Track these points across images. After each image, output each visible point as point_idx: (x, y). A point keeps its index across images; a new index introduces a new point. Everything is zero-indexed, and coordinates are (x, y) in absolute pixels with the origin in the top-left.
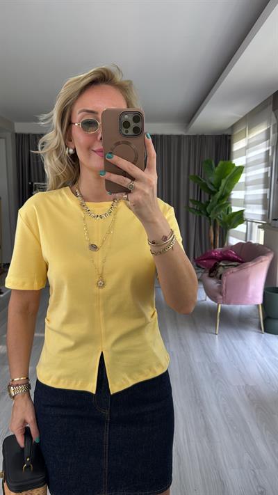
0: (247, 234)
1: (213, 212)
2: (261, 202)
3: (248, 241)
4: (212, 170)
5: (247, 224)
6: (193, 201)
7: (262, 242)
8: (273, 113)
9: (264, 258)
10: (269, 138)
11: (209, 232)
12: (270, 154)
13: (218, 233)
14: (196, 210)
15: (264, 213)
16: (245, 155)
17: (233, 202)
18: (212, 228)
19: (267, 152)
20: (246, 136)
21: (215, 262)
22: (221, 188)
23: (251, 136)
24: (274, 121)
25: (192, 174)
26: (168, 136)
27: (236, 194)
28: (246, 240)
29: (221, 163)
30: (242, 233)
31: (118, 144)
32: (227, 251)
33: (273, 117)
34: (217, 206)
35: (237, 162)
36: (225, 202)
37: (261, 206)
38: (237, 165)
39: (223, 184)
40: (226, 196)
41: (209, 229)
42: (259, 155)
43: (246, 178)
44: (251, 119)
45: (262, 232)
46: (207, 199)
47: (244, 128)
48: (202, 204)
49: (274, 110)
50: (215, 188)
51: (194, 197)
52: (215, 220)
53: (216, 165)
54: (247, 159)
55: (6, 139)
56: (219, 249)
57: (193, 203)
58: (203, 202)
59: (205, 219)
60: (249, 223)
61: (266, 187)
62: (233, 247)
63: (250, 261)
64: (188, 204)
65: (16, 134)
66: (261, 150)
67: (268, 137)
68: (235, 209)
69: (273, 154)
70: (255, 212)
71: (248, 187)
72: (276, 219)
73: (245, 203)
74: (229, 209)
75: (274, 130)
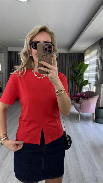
1: (77, 80)
2: (95, 77)
3: (90, 90)
4: (77, 65)
5: (89, 85)
6: (70, 76)
7: (94, 91)
9: (96, 97)
12: (98, 60)
13: (79, 88)
14: (71, 79)
15: (96, 81)
16: (89, 60)
17: (84, 77)
19: (97, 59)
20: (89, 54)
21: (78, 98)
22: (80, 72)
23: (91, 54)
24: (100, 49)
25: (70, 67)
27: (86, 74)
30: (88, 88)
31: (43, 56)
32: (82, 94)
33: (100, 48)
34: (79, 78)
35: (86, 63)
36: (81, 77)
37: (95, 78)
38: (86, 64)
39: (81, 70)
40: (82, 75)
41: (76, 86)
43: (89, 68)
44: (92, 48)
45: (95, 88)
46: (75, 76)
47: (89, 51)
48: (73, 77)
49: (100, 45)
50: (78, 72)
51: (71, 75)
52: (78, 83)
53: (79, 64)
54: (90, 62)
55: (5, 53)
56: (79, 93)
57: (71, 77)
58: (74, 76)
59: (74, 82)
61: (96, 72)
62: (84, 93)
63: (91, 97)
64: (68, 77)
65: (8, 51)
66: (95, 59)
67: (97, 54)
68: (85, 79)
69: (99, 60)
70: (92, 81)
71: (90, 72)
72: (100, 83)
73: (89, 77)
74: (83, 79)
75: (100, 52)
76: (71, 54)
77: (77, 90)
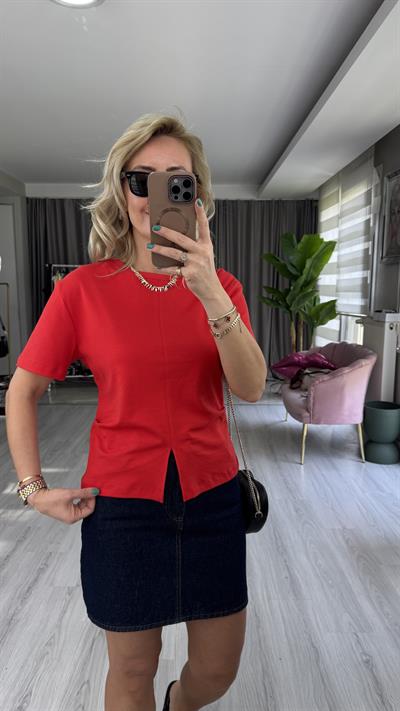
0: (340, 331)
1: (294, 302)
2: (359, 288)
3: (342, 341)
4: (294, 246)
5: (341, 319)
6: (267, 288)
7: (360, 342)
8: (375, 171)
9: (364, 362)
10: (370, 203)
11: (290, 331)
12: (371, 224)
13: (301, 332)
14: (272, 300)
15: (363, 304)
16: (338, 226)
17: (320, 289)
18: (293, 324)
19: (368, 221)
20: (338, 201)
21: (298, 369)
22: (305, 271)
23: (345, 201)
24: (376, 180)
25: (265, 252)
26: (233, 202)
27: (325, 280)
28: (339, 340)
29: (305, 238)
30: (334, 331)
31: (166, 211)
32: (314, 354)
33: (375, 176)
34: (300, 295)
35: (327, 236)
36: (310, 290)
37: (360, 294)
38: (326, 240)
39: (308, 265)
40: (312, 281)
41: (290, 326)
42: (356, 225)
43: (339, 257)
44: (345, 177)
45: (361, 329)
46: (287, 287)
47: (336, 190)
48: (279, 292)
49: (375, 166)
50: (297, 270)
51: (269, 283)
52: (298, 314)
53: (299, 241)
54: (340, 232)
55: (13, 205)
56: (303, 352)
57: (269, 293)
58: (280, 289)
59: (284, 312)
60: (343, 317)
61: (366, 268)
62: (321, 350)
63: (346, 365)
64: (261, 293)
65: (27, 199)
66: (359, 219)
67: (368, 202)
68: (324, 299)
69: (374, 224)
70: (351, 302)
71: (341, 269)
72: (380, 311)
73: (337, 291)
74: (316, 299)
75: (376, 192)
76: (269, 202)
77: (294, 339)
